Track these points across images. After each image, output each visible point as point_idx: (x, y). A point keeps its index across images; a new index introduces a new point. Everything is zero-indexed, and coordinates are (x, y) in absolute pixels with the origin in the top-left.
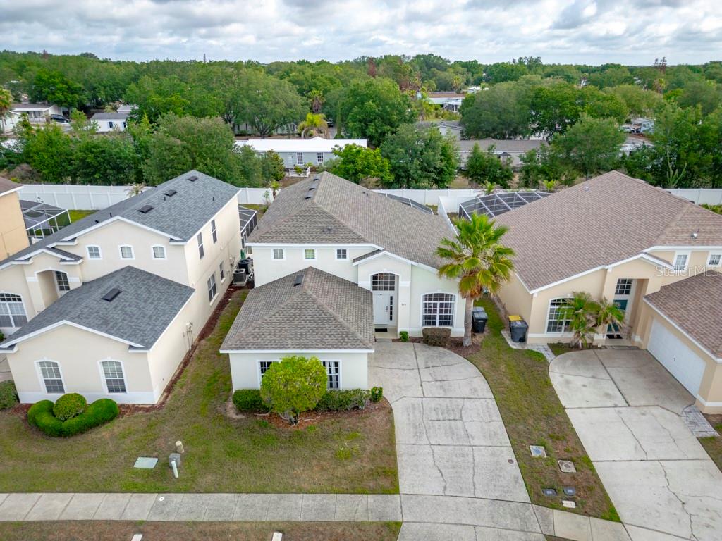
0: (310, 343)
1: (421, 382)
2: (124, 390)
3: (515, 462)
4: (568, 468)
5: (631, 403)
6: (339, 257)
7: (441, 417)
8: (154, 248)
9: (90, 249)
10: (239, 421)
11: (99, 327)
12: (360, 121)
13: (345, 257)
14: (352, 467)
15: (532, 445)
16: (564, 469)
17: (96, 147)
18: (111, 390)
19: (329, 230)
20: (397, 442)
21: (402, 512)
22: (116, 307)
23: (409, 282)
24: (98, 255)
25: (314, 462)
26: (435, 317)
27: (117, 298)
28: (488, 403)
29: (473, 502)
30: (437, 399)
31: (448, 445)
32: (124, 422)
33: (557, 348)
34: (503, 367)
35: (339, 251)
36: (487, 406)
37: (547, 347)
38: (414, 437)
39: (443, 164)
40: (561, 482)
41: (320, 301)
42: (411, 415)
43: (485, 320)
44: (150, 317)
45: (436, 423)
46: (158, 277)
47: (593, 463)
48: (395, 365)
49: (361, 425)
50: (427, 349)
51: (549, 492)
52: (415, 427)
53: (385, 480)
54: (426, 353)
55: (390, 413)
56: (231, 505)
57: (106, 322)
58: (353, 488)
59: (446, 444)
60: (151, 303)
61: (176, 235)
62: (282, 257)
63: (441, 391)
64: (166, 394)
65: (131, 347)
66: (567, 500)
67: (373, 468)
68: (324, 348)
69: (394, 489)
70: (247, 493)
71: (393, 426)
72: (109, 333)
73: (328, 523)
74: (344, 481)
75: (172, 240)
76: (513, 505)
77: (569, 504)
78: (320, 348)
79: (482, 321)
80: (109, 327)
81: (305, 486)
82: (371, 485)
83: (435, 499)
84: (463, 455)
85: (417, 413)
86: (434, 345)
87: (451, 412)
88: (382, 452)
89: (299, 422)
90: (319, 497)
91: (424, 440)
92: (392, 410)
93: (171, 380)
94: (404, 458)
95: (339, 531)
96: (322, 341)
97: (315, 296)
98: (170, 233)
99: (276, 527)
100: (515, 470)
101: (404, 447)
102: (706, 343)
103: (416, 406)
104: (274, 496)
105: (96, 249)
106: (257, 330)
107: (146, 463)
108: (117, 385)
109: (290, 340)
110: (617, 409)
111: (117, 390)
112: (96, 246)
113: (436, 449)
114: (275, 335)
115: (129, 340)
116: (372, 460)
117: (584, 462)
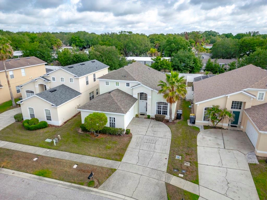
0: (106, 110)
1: (147, 131)
2: (51, 120)
3: (168, 159)
4: (187, 164)
5: (226, 148)
6: (127, 86)
7: (148, 142)
8: (70, 79)
9: (53, 78)
10: (81, 133)
11: (44, 98)
12: (169, 51)
13: (129, 86)
14: (109, 151)
15: (177, 155)
16: (185, 164)
17: (77, 56)
18: (47, 119)
19: (125, 76)
20: (128, 147)
21: (119, 167)
22: (53, 94)
23: (151, 97)
24: (55, 80)
25: (98, 148)
26: (161, 111)
27: (54, 92)
28: (168, 140)
29: (145, 168)
30: (150, 136)
31: (146, 150)
32: (48, 129)
33: (206, 127)
34: (180, 130)
35: (127, 84)
36: (167, 141)
37: (203, 126)
38: (135, 146)
39: (193, 65)
40: (182, 168)
41: (114, 98)
42: (138, 140)
43: (181, 114)
44: (62, 98)
45: (145, 144)
46: (71, 88)
47: (198, 164)
48: (141, 125)
49: (119, 140)
50: (155, 122)
51: (175, 170)
52: (137, 143)
53: (118, 157)
54: (154, 123)
55: (131, 138)
56: (67, 155)
57: (47, 97)
58: (106, 157)
59: (145, 150)
60: (65, 95)
61: (76, 75)
62: (108, 84)
63: (153, 135)
64: (64, 124)
65: (52, 105)
66: (181, 174)
67: (116, 152)
68: (109, 112)
69: (120, 160)
70: (73, 153)
71: (130, 142)
72: (47, 100)
73: (93, 165)
74: (104, 155)
75: (75, 76)
76: (159, 172)
77: (182, 176)
78: (108, 112)
79: (179, 115)
80: (47, 99)
81: (91, 154)
82: (113, 157)
83: (132, 165)
84: (149, 154)
85: (140, 140)
86: (158, 121)
87: (153, 141)
88: (122, 149)
89: (99, 136)
90: (94, 158)
91: (139, 147)
93: (67, 120)
94: (128, 152)
95: (95, 168)
96: (109, 110)
97: (113, 96)
98: (75, 74)
99: (76, 163)
100: (166, 162)
101: (130, 148)
102: (258, 126)
103: (141, 137)
104: (81, 155)
105: (54, 78)
107: (48, 140)
108: (49, 118)
109: (100, 108)
110: (218, 149)
111: (49, 120)
112: (54, 77)
113: (141, 151)
114: (95, 106)
115: (52, 103)
116: (117, 151)
117: (195, 163)
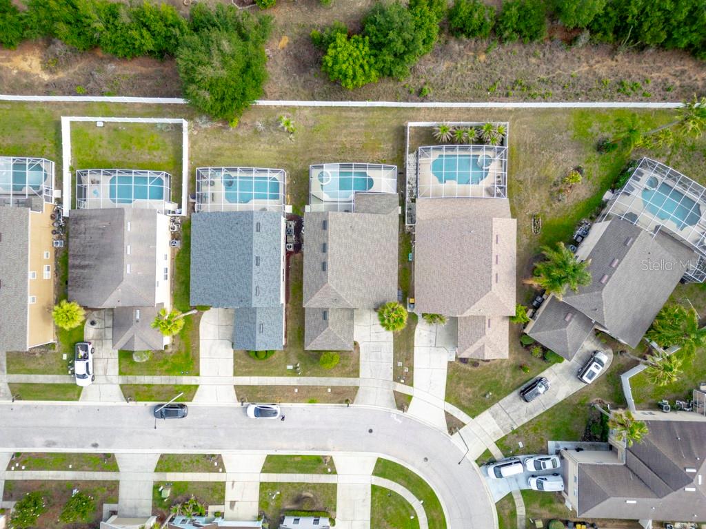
1: (370, 333)
3: (393, 369)
4: (406, 370)
5: (436, 345)
7: (374, 351)
14: (347, 369)
21: (360, 383)
22: (265, 334)
27: (263, 329)
28: (391, 344)
29: (378, 381)
30: (375, 342)
38: (365, 358)
40: (403, 374)
44: (277, 333)
45: (372, 353)
51: (399, 378)
52: (366, 355)
53: (356, 373)
56: (316, 380)
58: (347, 376)
59: (374, 361)
60: (274, 325)
63: (377, 338)
64: (286, 339)
69: (358, 376)
70: (320, 377)
71: (359, 355)
73: (341, 387)
74: (345, 374)
76: (388, 382)
77: (402, 381)
80: (268, 346)
81: (335, 375)
82: (352, 375)
83: (369, 379)
84: (378, 366)
85: (367, 349)
87: (378, 348)
88: (356, 364)
90: (339, 378)
91: (368, 360)
92: (360, 348)
93: (285, 331)
94: (362, 366)
95: (344, 389)
97: (333, 330)
99: (329, 387)
101: (362, 362)
103: (367, 346)
104: (327, 378)
106: (315, 343)
107: (290, 367)
110: (430, 348)
113: (371, 363)
116: (353, 367)
117: (411, 368)
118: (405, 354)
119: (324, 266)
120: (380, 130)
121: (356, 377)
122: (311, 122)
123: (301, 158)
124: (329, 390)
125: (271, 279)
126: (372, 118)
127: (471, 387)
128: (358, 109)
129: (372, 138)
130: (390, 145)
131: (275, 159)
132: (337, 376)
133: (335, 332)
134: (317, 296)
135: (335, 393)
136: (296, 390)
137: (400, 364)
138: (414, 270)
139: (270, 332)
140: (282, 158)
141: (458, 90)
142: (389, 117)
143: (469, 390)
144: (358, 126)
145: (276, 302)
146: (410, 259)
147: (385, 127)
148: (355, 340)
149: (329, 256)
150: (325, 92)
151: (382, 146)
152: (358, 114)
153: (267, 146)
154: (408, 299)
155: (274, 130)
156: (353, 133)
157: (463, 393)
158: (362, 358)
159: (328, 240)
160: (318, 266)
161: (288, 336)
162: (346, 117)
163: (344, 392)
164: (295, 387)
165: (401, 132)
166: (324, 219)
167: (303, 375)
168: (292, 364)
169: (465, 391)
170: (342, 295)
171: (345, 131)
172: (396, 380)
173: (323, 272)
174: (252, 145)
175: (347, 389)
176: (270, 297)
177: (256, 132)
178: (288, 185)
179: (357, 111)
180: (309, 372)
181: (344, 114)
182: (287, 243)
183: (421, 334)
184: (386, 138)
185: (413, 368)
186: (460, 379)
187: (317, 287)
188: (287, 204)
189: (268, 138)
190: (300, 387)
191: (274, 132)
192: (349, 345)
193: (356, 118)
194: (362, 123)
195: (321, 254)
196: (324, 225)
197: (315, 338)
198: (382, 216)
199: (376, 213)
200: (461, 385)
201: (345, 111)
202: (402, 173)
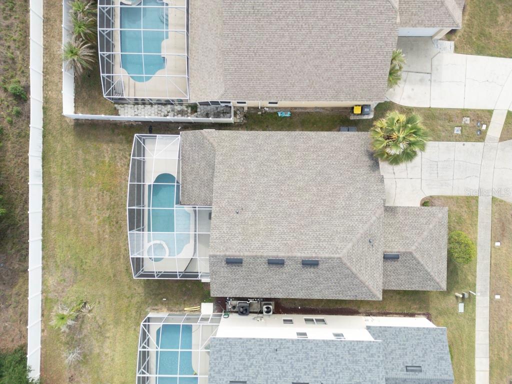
1: (408, 179)
3: (464, 143)
4: (467, 120)
5: (428, 71)
7: (436, 172)
14: (465, 216)
15: (454, 132)
16: (469, 122)
20: (452, 195)
29: (484, 166)
30: (423, 172)
31: (454, 171)
38: (448, 187)
40: (474, 126)
42: (435, 187)
45: (440, 175)
51: (478, 133)
52: (442, 185)
53: (472, 202)
55: (434, 197)
63: (416, 168)
64: (416, 316)
66: (482, 127)
69: (476, 198)
71: (442, 196)
77: (484, 127)
83: (481, 181)
84: (460, 166)
85: (433, 183)
87: (432, 166)
88: (457, 202)
90: (479, 229)
91: (450, 182)
92: (431, 196)
93: (405, 316)
94: (460, 193)
99: (493, 245)
100: (468, 144)
101: (454, 192)
106: (436, 274)
107: (461, 307)
110: (432, 81)
113: (455, 177)
116: (462, 207)
117: (464, 112)
118: (441, 122)
119: (310, 264)
120: (80, 162)
121: (477, 201)
122: (69, 274)
123: (126, 287)
124: (498, 244)
125: (332, 360)
126: (61, 176)
127: (498, 15)
128: (47, 199)
129: (94, 175)
130: (105, 146)
131: (127, 330)
132: (476, 232)
133: (420, 240)
134: (364, 277)
135: (503, 235)
136: (497, 297)
137: (457, 131)
138: (305, 108)
139: (419, 351)
140: (126, 319)
141: (16, 36)
142: (59, 148)
143: (501, 19)
144: (75, 198)
145: (374, 351)
146: (288, 115)
147: (77, 154)
148: (417, 204)
149: (290, 254)
150: (19, 251)
151: (107, 160)
152: (54, 198)
153: (107, 343)
154: (352, 118)
155: (80, 332)
156: (86, 206)
157: (506, 29)
158: (448, 192)
159: (261, 257)
160: (310, 272)
161: (413, 311)
162: (61, 216)
163: (500, 220)
164: (492, 300)
165: (83, 128)
166: (224, 263)
167: (473, 286)
168: (457, 304)
169: (502, 25)
170: (361, 231)
171: (83, 220)
172: (481, 136)
173: (320, 266)
174: (106, 367)
175: (497, 216)
176: (366, 361)
177: (85, 359)
178: (169, 309)
179: (50, 200)
180: (469, 278)
181: (55, 221)
182: (261, 312)
183: (409, 97)
184: (94, 153)
185: (464, 110)
186: (482, 34)
187: (346, 276)
188: (200, 311)
189: (94, 342)
190: (493, 291)
191: (85, 332)
192: (440, 215)
193: (61, 201)
194: (70, 191)
195: (287, 269)
196: (234, 262)
197: (428, 274)
198: (219, 158)
199: (212, 167)
200: (492, 31)
201: (50, 220)
202: (151, 127)
